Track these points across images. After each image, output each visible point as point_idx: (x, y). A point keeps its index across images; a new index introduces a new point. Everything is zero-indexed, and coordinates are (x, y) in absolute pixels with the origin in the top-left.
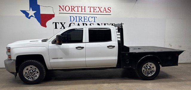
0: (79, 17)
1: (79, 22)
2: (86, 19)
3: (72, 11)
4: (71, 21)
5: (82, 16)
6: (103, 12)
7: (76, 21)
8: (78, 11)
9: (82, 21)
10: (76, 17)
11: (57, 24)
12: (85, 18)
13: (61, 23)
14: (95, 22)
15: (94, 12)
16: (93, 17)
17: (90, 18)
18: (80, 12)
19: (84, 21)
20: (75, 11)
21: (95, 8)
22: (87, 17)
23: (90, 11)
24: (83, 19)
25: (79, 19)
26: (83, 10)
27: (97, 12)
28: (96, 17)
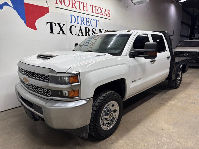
0: (81, 17)
2: (88, 22)
3: (72, 7)
4: (71, 22)
5: (85, 16)
6: (104, 15)
7: (78, 23)
8: (79, 9)
9: (84, 25)
10: (78, 17)
11: (53, 24)
12: (88, 20)
13: (59, 24)
14: (97, 26)
15: (96, 13)
16: (95, 20)
17: (92, 21)
18: (81, 11)
19: (87, 25)
20: (76, 8)
21: (97, 8)
23: (92, 12)
24: (85, 21)
25: (81, 21)
26: (85, 8)
27: (98, 14)
28: (98, 21)
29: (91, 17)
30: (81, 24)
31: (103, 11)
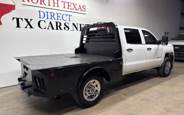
0: (51, 13)
1: (51, 20)
2: (60, 17)
3: (41, 4)
4: (40, 17)
5: (55, 12)
6: (78, 10)
7: (48, 18)
8: (49, 5)
9: (55, 19)
10: (47, 12)
11: (20, 20)
12: (59, 15)
13: (27, 20)
14: (69, 21)
15: (68, 8)
16: (67, 15)
17: (64, 16)
18: (52, 7)
19: (58, 19)
20: (45, 4)
21: (70, 4)
22: (60, 14)
23: (64, 8)
24: (56, 16)
25: (51, 16)
26: (56, 5)
27: (71, 9)
28: (71, 15)
29: (62, 13)
30: (51, 19)
31: (77, 7)
